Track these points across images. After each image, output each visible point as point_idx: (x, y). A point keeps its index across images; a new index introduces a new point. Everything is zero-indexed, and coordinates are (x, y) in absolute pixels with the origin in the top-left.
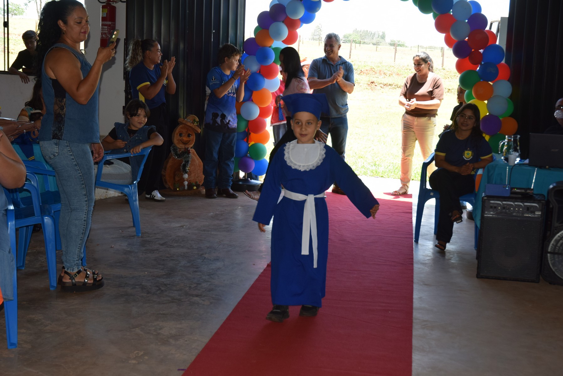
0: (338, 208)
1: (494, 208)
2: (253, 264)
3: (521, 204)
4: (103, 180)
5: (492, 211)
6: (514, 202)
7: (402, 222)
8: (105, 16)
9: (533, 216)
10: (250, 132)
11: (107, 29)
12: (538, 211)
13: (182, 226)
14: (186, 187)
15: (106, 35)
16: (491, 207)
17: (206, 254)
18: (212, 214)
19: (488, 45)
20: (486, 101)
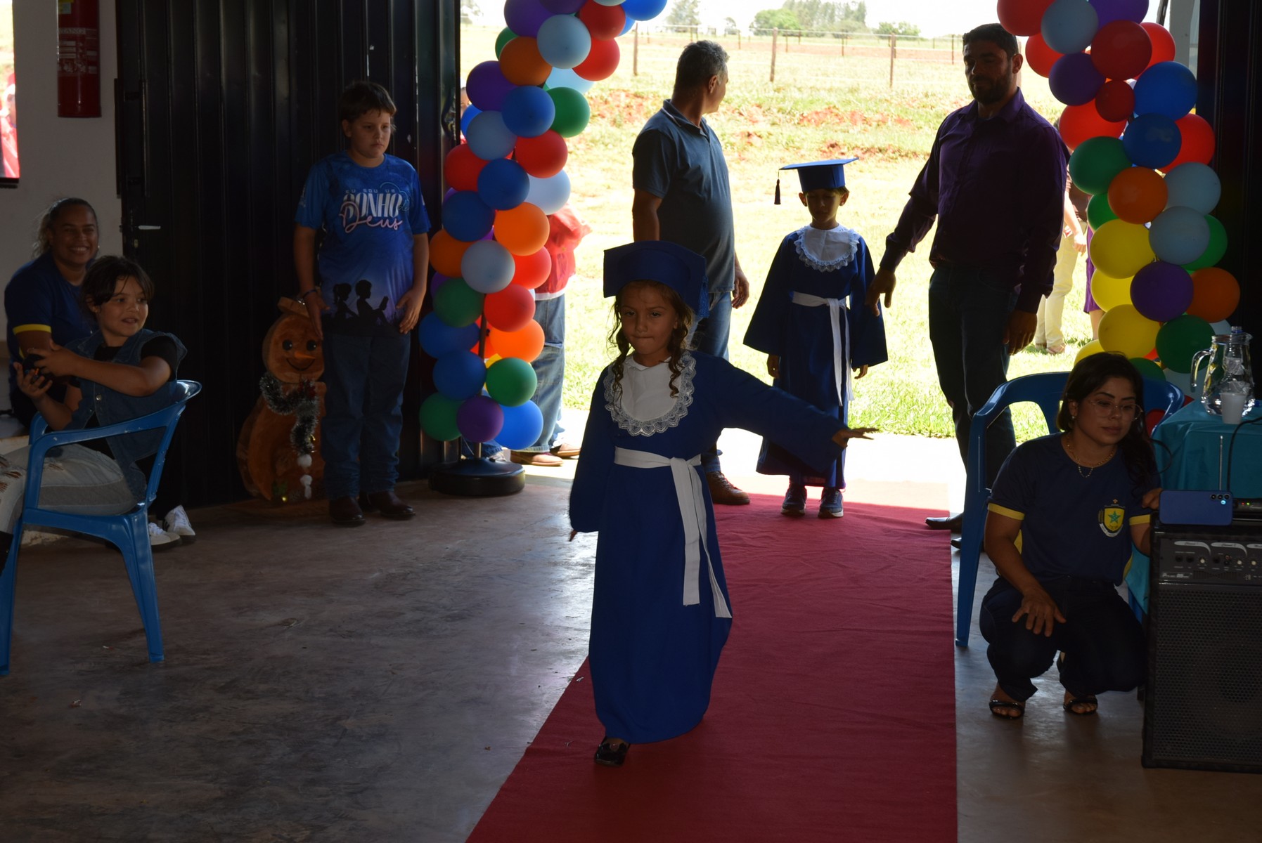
0: (739, 539)
1: (1188, 559)
2: (486, 749)
4: (47, 507)
5: (1180, 571)
6: (1245, 543)
7: (923, 579)
8: (68, 11)
10: (488, 325)
11: (74, 50)
13: (286, 623)
14: (308, 492)
15: (73, 66)
16: (1179, 559)
17: (348, 717)
18: (376, 574)
19: (1148, 66)
20: (1149, 225)
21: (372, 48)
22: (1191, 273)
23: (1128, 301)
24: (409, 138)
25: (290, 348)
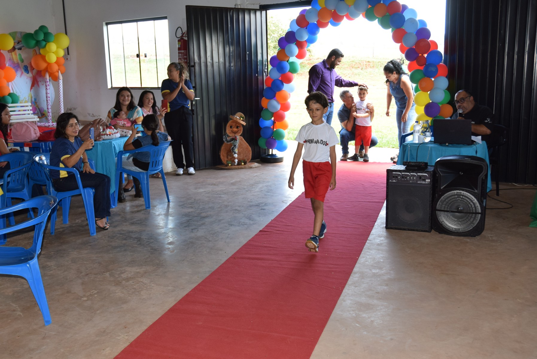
1: (396, 177)
3: (415, 174)
5: (394, 180)
6: (410, 173)
8: (180, 47)
9: (424, 183)
10: (275, 121)
11: (181, 56)
12: (428, 179)
13: (205, 192)
14: (236, 163)
16: (394, 177)
18: (233, 181)
19: (429, 51)
20: (429, 92)
21: (248, 53)
22: (440, 105)
23: (423, 112)
24: (257, 75)
25: (232, 128)
